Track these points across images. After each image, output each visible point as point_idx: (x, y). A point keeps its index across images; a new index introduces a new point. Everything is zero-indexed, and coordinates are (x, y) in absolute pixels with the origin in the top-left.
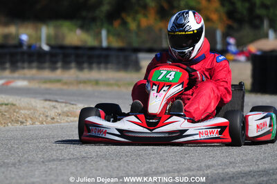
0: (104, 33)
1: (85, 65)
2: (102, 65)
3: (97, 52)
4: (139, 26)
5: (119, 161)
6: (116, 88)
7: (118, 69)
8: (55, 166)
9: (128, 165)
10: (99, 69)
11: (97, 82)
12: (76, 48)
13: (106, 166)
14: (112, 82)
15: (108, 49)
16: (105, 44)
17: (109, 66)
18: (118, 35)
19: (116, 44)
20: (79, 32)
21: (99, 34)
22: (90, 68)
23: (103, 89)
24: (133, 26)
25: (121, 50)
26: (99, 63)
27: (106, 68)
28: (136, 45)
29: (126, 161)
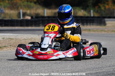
0: (92, 11)
1: (85, 24)
2: (91, 24)
3: (89, 19)
4: (105, 8)
5: (99, 61)
6: (97, 32)
7: (97, 25)
8: (75, 64)
9: (103, 63)
10: (90, 25)
11: (89, 30)
12: (81, 17)
13: (94, 63)
14: (95, 30)
15: (93, 17)
16: (92, 15)
17: (94, 24)
18: (97, 12)
19: (96, 15)
20: (82, 11)
21: (90, 11)
22: (87, 25)
23: (92, 32)
24: (103, 8)
25: (98, 17)
26: (90, 23)
27: (93, 25)
28: (104, 16)
29: (102, 61)
